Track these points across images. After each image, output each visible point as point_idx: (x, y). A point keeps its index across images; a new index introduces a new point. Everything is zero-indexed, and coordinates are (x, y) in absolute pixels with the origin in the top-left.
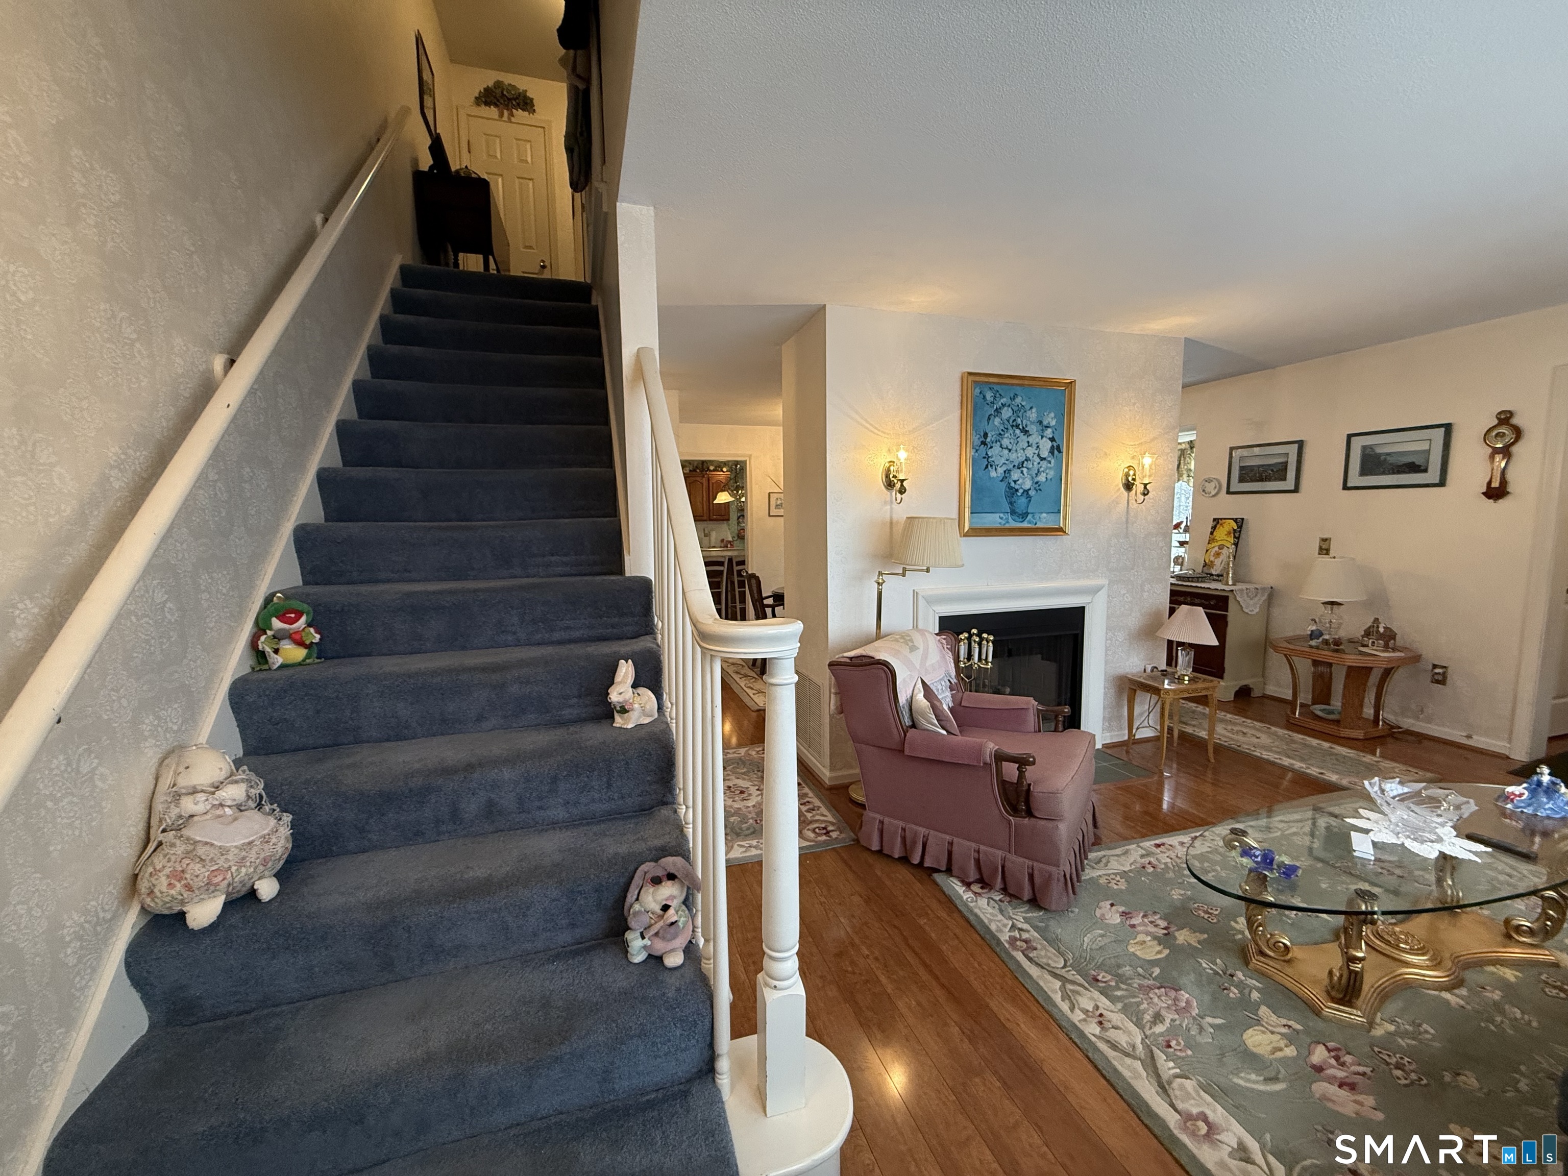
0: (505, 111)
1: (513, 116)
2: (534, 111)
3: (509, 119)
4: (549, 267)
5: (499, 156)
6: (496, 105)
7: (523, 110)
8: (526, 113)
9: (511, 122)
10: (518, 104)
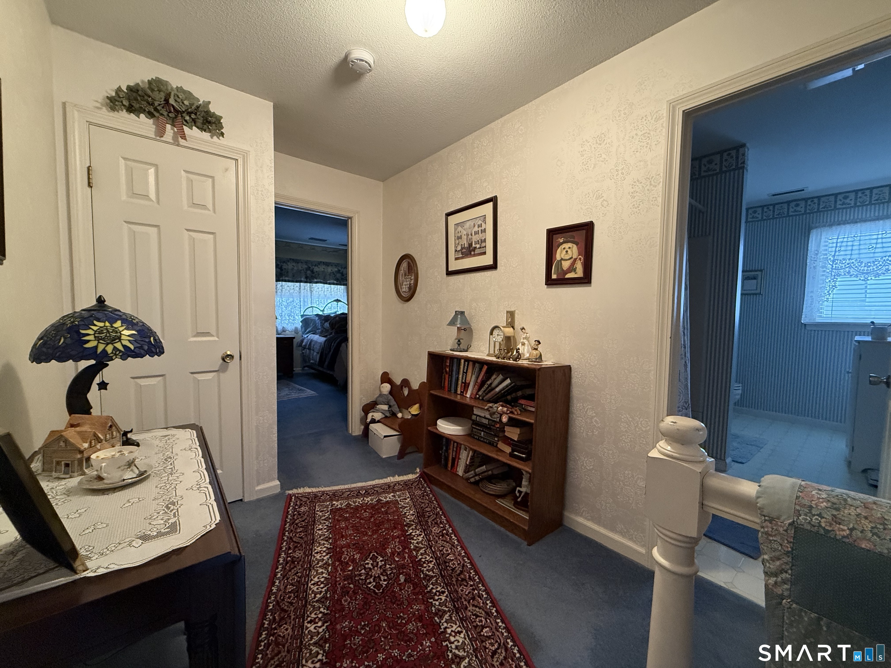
0: (168, 127)
1: (184, 137)
2: (222, 134)
3: (175, 138)
4: (237, 357)
5: (152, 195)
6: (150, 115)
7: (202, 129)
8: (206, 136)
9: (178, 145)
10: (194, 121)
